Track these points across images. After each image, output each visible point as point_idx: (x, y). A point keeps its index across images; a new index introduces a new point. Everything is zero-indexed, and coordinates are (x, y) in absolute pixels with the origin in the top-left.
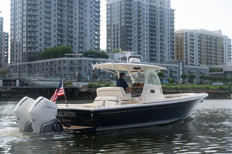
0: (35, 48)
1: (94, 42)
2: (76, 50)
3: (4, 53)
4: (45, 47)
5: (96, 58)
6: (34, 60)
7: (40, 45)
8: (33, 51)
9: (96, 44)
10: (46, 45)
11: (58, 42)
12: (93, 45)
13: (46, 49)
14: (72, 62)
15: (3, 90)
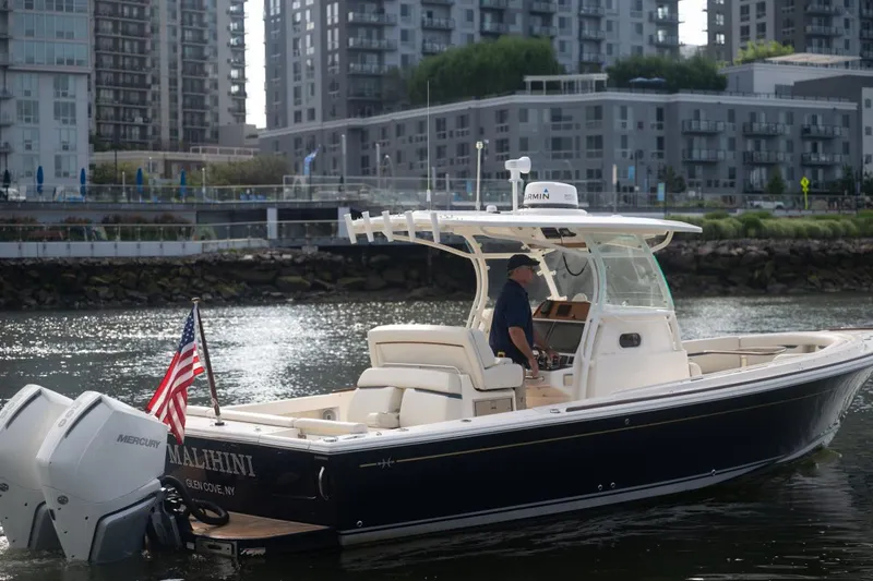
0: (380, 52)
1: (651, 15)
2: (570, 56)
3: (229, 77)
4: (424, 48)
5: (672, 90)
6: (378, 106)
7: (405, 35)
8: (371, 65)
9: (661, 24)
10: (430, 35)
11: (482, 20)
12: (648, 29)
13: (433, 54)
14: (557, 114)
15: (285, 256)
